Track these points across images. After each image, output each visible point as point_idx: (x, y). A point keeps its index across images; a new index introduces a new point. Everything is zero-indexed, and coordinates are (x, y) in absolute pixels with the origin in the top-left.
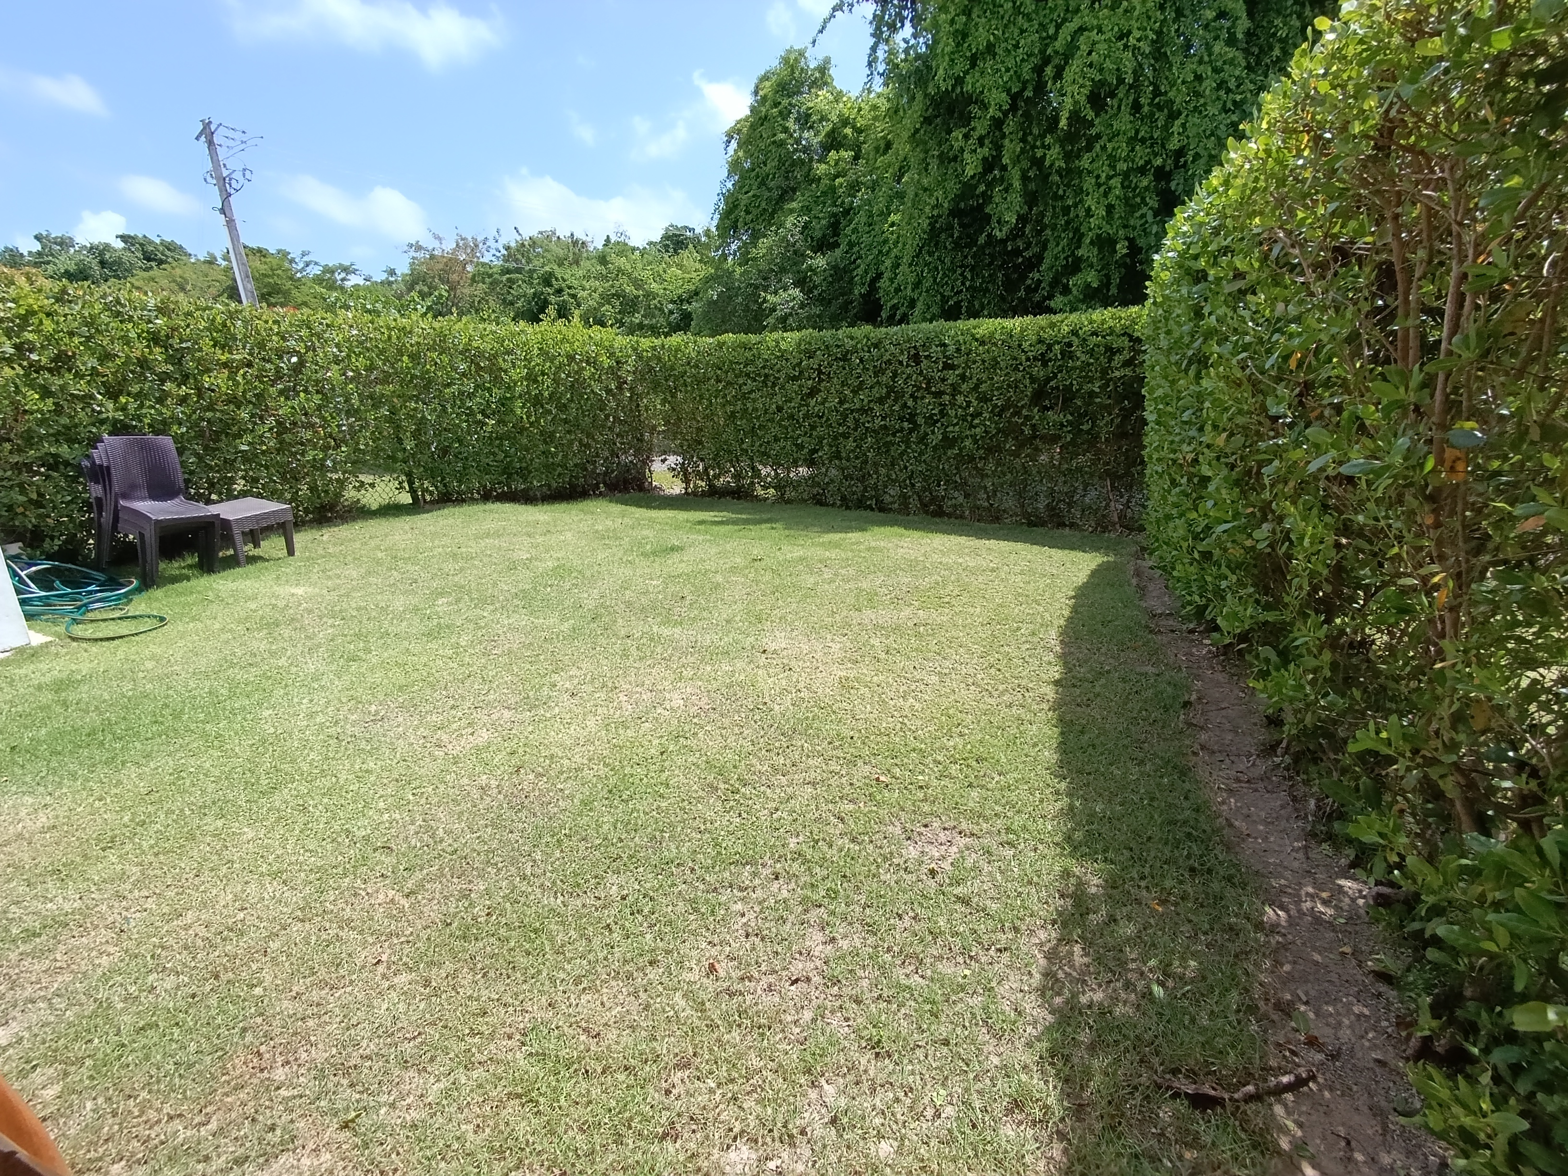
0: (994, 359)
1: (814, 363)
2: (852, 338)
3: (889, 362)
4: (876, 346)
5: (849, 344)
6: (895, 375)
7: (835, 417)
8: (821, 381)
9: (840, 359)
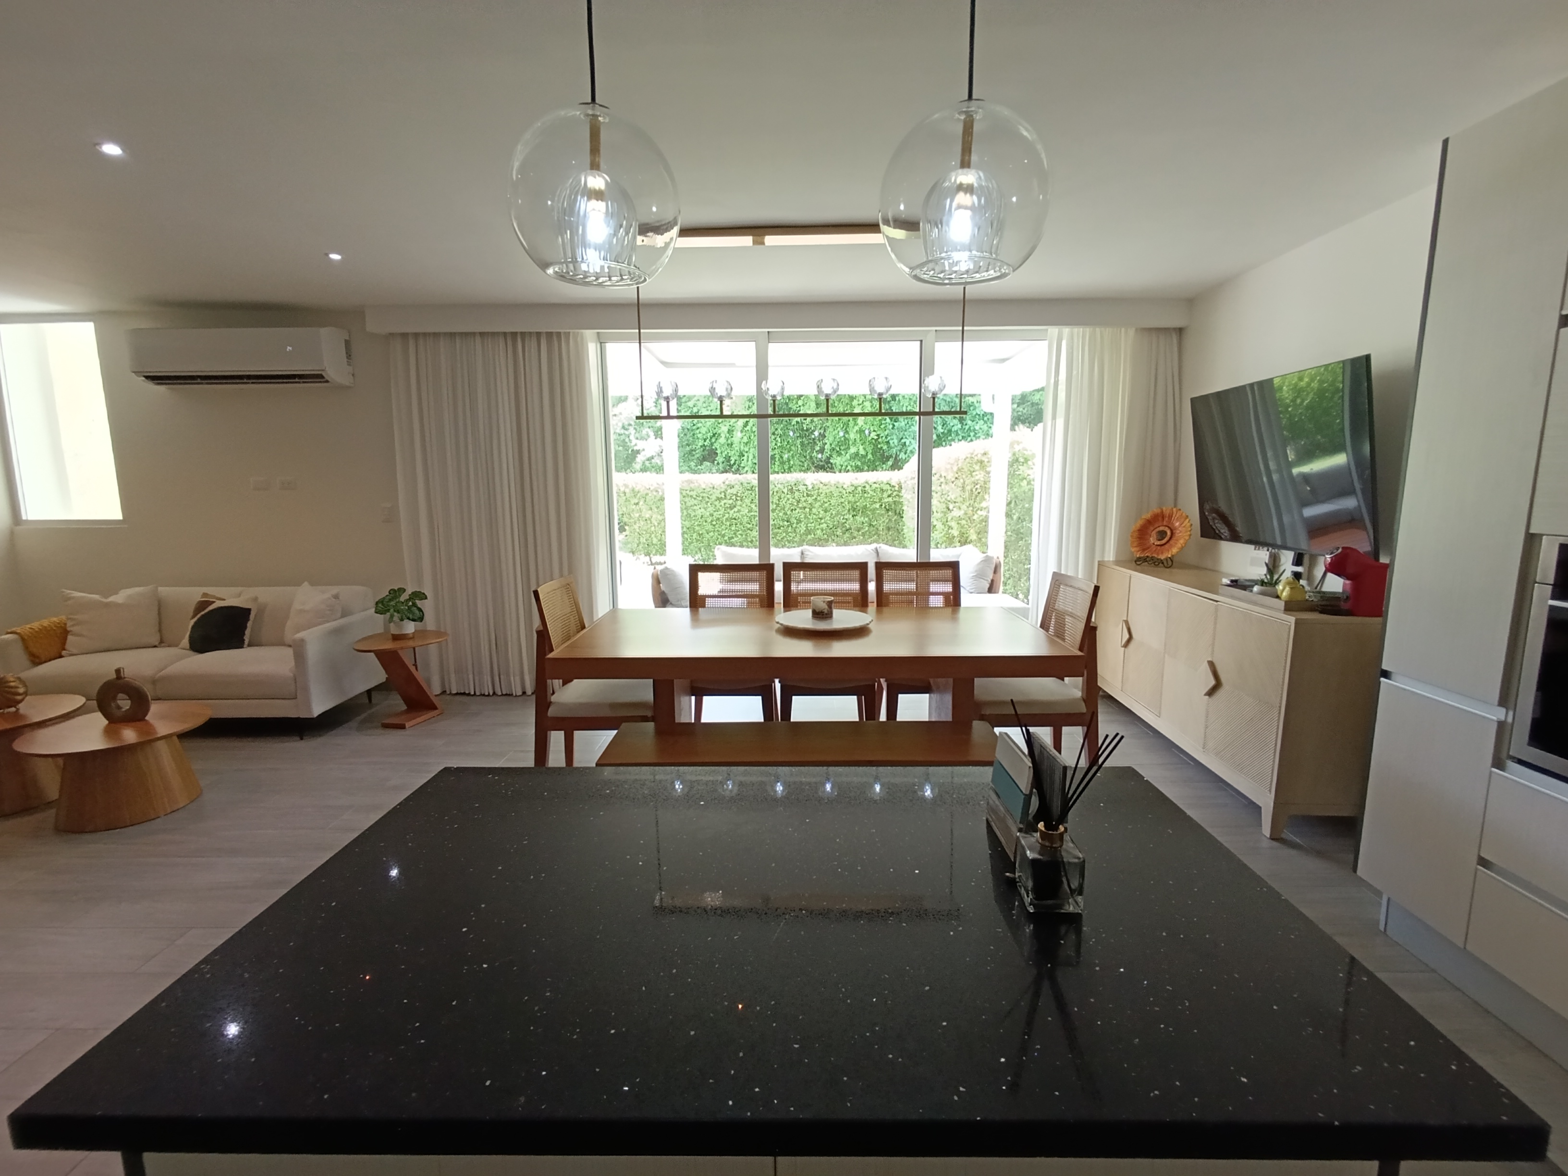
0: (831, 492)
1: (734, 491)
3: (777, 492)
7: (746, 519)
9: (748, 490)
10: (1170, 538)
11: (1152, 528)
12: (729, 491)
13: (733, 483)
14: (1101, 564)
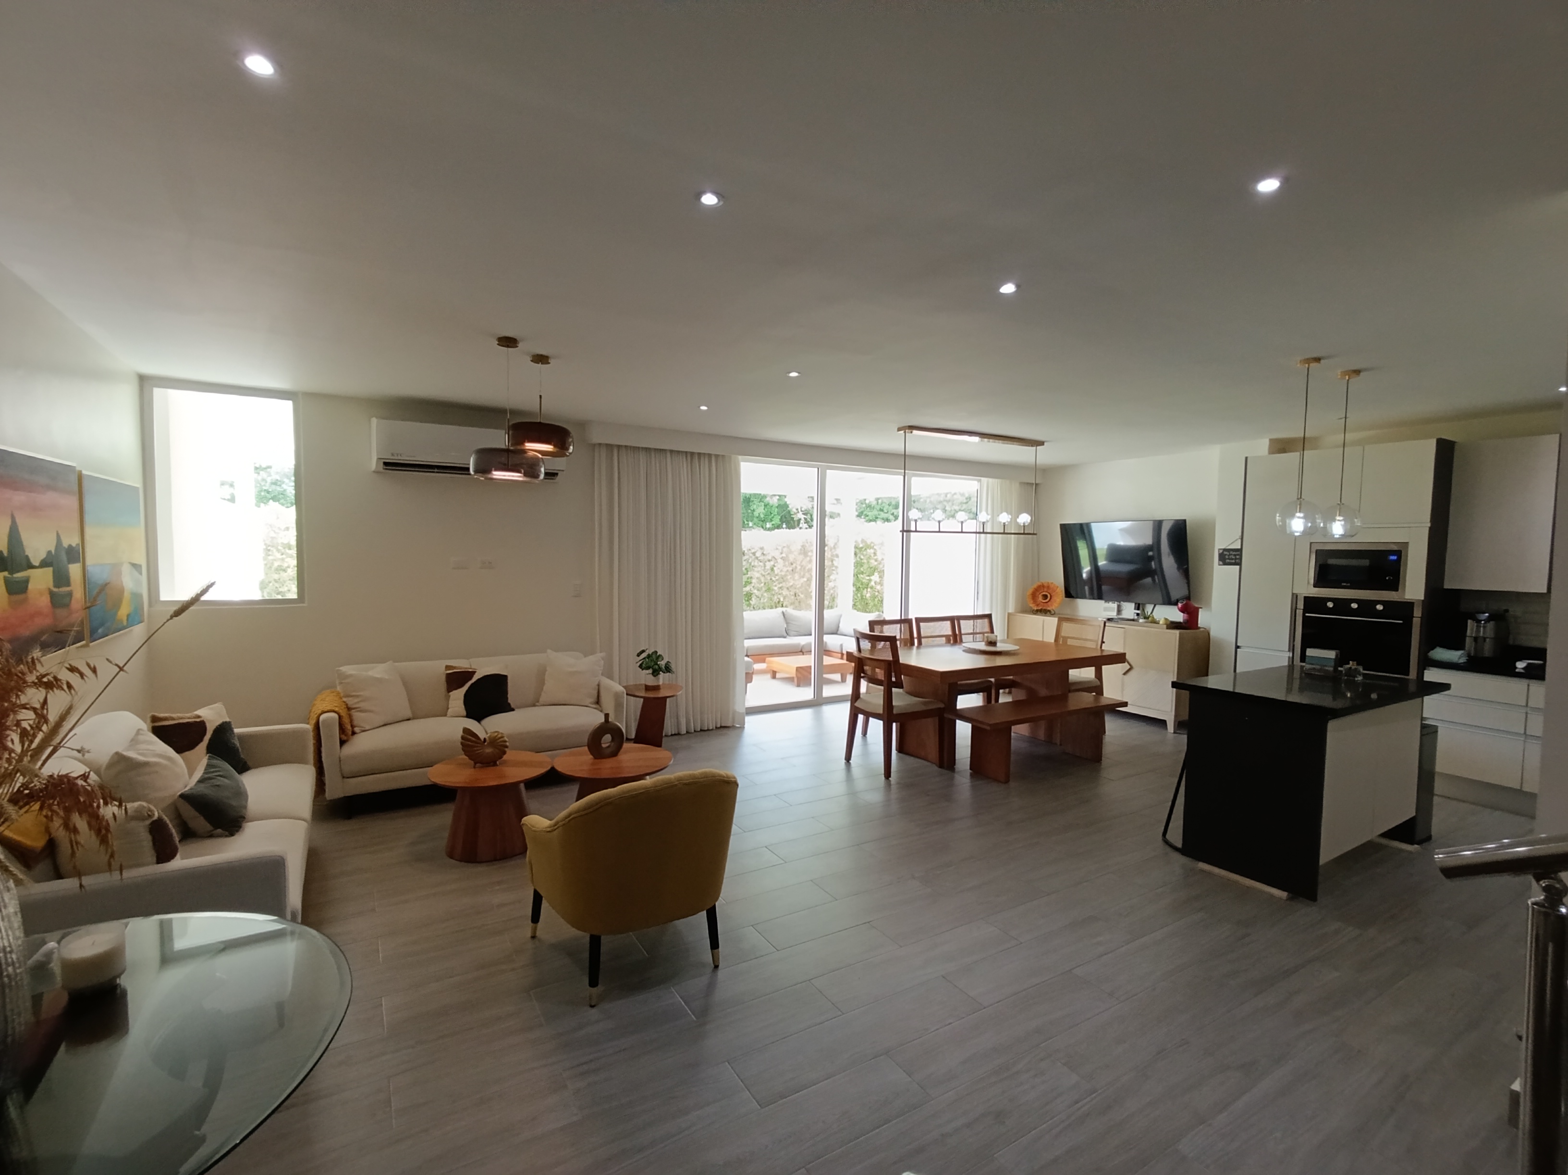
10: (1051, 598)
11: (1038, 593)
14: (1009, 614)
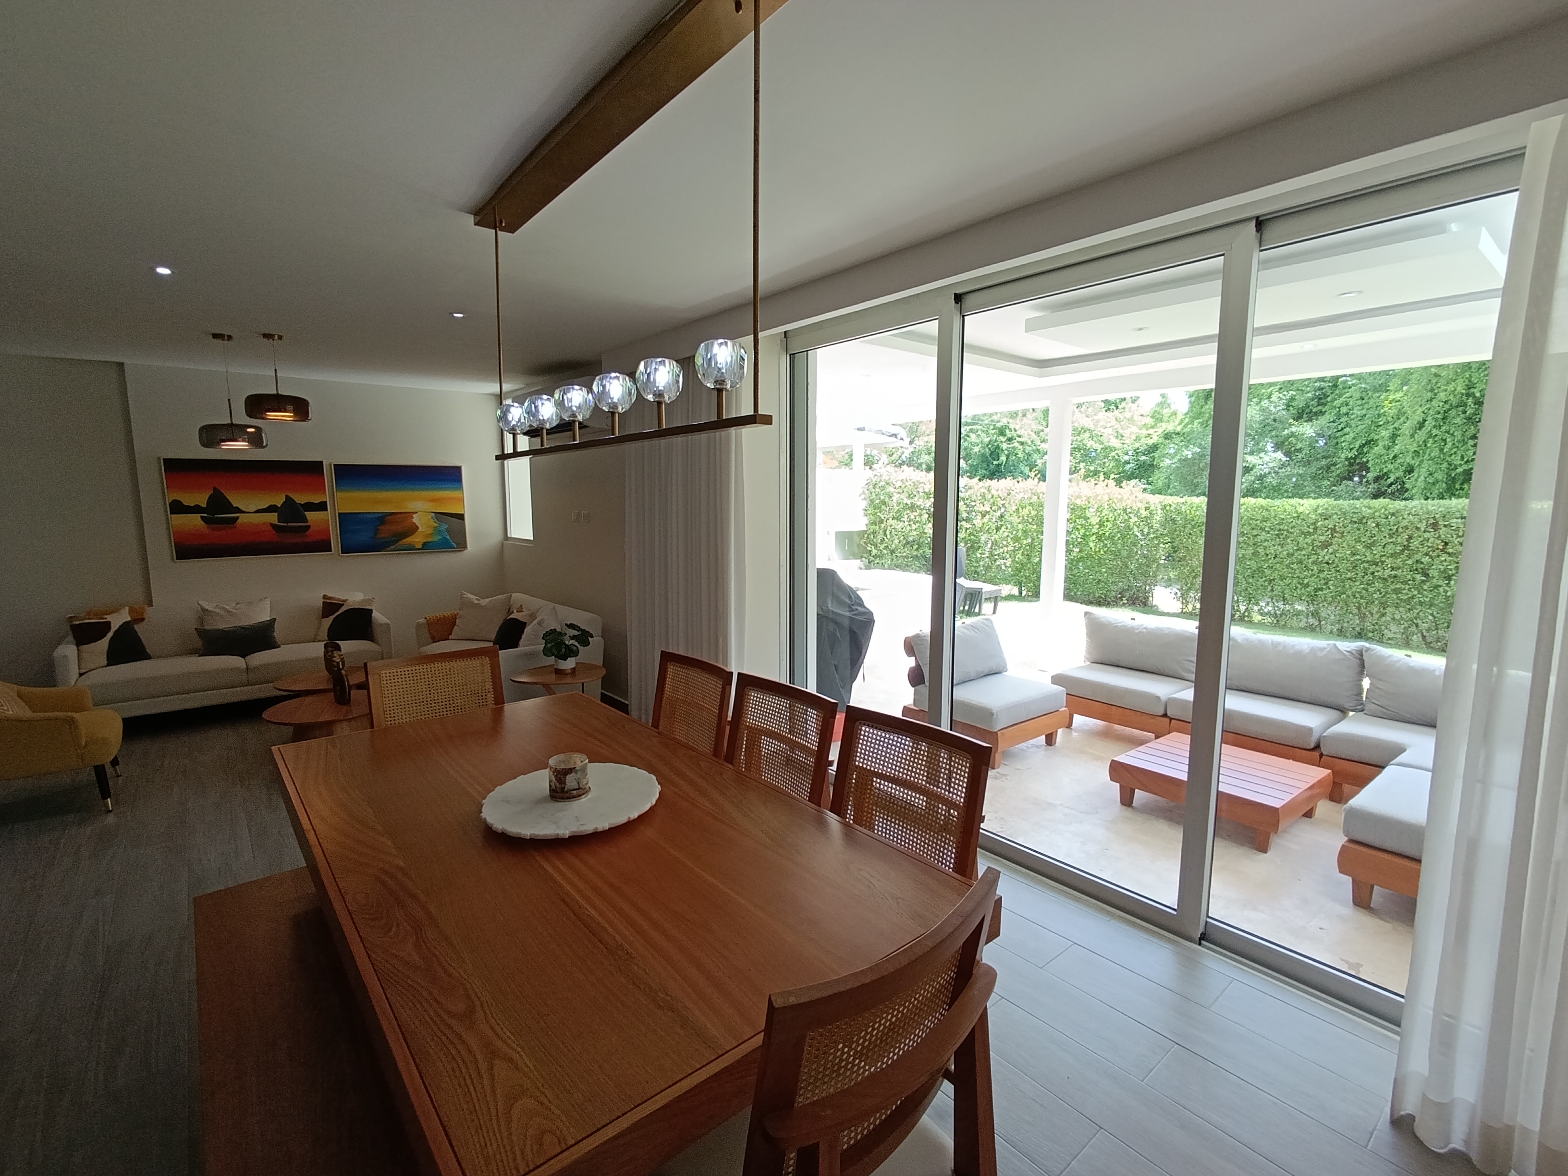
1: (1329, 523)
2: (1370, 508)
3: (1406, 527)
4: (1393, 514)
5: (1367, 512)
6: (1410, 538)
7: (1344, 565)
8: (1333, 537)
9: (1355, 522)
12: (1319, 524)
13: (1329, 513)
